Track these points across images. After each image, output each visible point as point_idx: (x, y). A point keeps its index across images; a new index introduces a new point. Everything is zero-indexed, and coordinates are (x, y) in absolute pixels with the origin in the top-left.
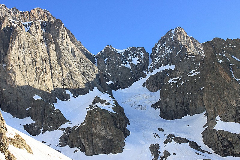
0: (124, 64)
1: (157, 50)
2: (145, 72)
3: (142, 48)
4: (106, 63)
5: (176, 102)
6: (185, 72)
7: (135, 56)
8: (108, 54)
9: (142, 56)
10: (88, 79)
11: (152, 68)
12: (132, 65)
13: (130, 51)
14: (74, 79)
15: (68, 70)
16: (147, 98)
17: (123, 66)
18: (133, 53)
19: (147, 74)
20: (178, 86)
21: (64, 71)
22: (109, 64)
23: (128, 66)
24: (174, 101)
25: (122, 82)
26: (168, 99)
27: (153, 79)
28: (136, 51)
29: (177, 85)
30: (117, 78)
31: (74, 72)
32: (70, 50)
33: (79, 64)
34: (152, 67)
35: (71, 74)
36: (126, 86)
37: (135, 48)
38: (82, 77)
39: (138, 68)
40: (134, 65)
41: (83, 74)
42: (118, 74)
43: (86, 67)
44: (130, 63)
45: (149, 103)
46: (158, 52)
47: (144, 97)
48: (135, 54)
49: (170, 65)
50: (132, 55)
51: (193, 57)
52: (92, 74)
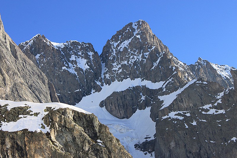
0: (66, 67)
1: (113, 51)
2: (99, 83)
3: (89, 44)
4: (38, 62)
5: (186, 151)
6: (195, 105)
7: (80, 55)
8: (39, 48)
9: (91, 57)
10: (39, 96)
11: (109, 78)
12: (79, 70)
13: (72, 47)
14: (22, 96)
15: (12, 81)
16: (122, 131)
17: (65, 71)
18: (77, 51)
19: (101, 87)
20: (187, 127)
21: (8, 83)
22: (44, 64)
23: (72, 71)
24: (183, 148)
25: (66, 95)
26: (173, 144)
27: (119, 98)
28: (80, 47)
29: (186, 125)
30: (57, 88)
31: (20, 85)
32: (8, 47)
33: (23, 70)
34: (107, 76)
35: (17, 87)
36: (72, 102)
37: (78, 44)
38: (31, 93)
39: (88, 76)
40: (82, 70)
41: (30, 87)
42: (59, 83)
43: (32, 76)
44: (74, 66)
45: (130, 141)
46: (115, 54)
47: (118, 130)
48: (79, 52)
49: (143, 80)
50: (76, 54)
51: (204, 83)
52: (42, 87)
